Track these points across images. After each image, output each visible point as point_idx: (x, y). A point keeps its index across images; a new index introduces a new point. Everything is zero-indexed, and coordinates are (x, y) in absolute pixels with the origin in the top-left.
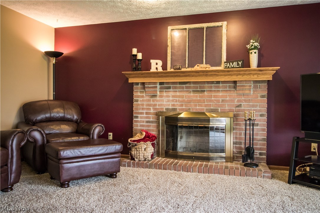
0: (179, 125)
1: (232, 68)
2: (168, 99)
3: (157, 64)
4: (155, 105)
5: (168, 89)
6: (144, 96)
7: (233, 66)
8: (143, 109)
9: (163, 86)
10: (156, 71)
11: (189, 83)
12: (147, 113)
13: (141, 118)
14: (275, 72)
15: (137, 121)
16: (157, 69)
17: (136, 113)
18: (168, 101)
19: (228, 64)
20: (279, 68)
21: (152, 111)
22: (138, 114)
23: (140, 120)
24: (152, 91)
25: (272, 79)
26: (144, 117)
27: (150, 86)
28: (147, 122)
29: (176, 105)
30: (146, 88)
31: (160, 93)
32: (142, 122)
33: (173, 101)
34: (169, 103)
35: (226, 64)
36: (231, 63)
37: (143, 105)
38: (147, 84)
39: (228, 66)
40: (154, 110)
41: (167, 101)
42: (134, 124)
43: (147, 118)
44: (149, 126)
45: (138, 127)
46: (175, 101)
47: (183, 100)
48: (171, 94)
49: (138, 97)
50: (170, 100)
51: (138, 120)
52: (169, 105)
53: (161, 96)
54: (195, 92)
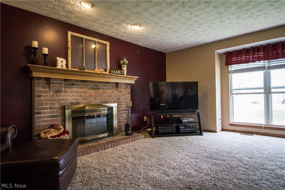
0: (86, 115)
1: (117, 74)
2: (72, 94)
3: (62, 62)
4: (60, 100)
5: (71, 85)
6: (47, 91)
7: (117, 73)
8: (46, 104)
9: (67, 82)
10: (61, 68)
11: (88, 82)
12: (50, 108)
13: (45, 113)
14: (136, 79)
15: (39, 118)
16: (62, 66)
17: (39, 109)
18: (73, 96)
19: (114, 71)
20: (139, 77)
21: (57, 106)
22: (40, 110)
23: (44, 116)
24: (58, 87)
25: (134, 83)
26: (48, 112)
27: (55, 82)
28: (52, 117)
29: (79, 99)
30: (51, 83)
31: (64, 89)
32: (45, 118)
33: (76, 96)
34: (73, 98)
35: (112, 71)
36: (116, 71)
37: (46, 100)
38: (53, 79)
39: (114, 73)
40: (59, 104)
41: (71, 96)
42: (36, 120)
43: (51, 112)
44: (53, 121)
45: (41, 123)
46: (78, 96)
47: (85, 95)
48: (75, 89)
49: (41, 92)
50: (74, 95)
51: (41, 116)
52: (73, 99)
53: (66, 92)
54: (93, 89)
